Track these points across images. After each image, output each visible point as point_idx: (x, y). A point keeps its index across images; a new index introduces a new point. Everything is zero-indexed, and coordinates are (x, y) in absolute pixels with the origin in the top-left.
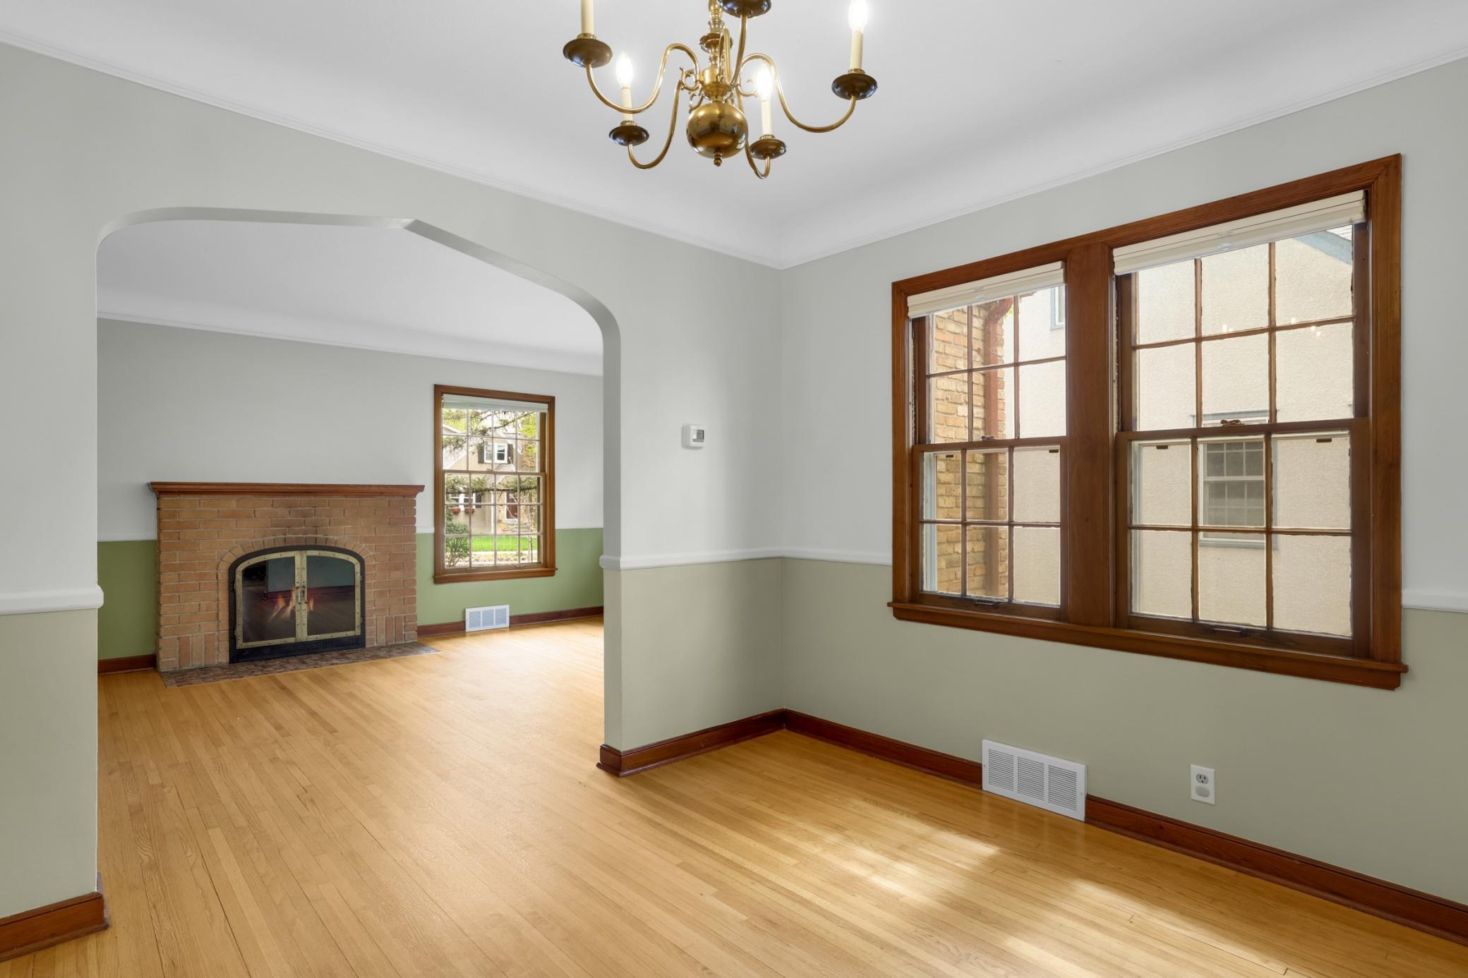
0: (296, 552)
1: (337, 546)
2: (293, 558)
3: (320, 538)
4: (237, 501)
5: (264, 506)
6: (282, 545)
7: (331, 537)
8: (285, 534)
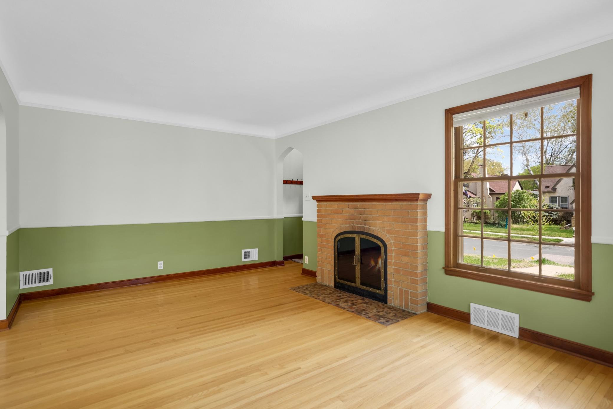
0: (356, 235)
1: (370, 232)
2: (355, 238)
3: (366, 227)
4: (337, 205)
5: (346, 207)
6: (351, 230)
7: (371, 228)
8: (353, 224)
